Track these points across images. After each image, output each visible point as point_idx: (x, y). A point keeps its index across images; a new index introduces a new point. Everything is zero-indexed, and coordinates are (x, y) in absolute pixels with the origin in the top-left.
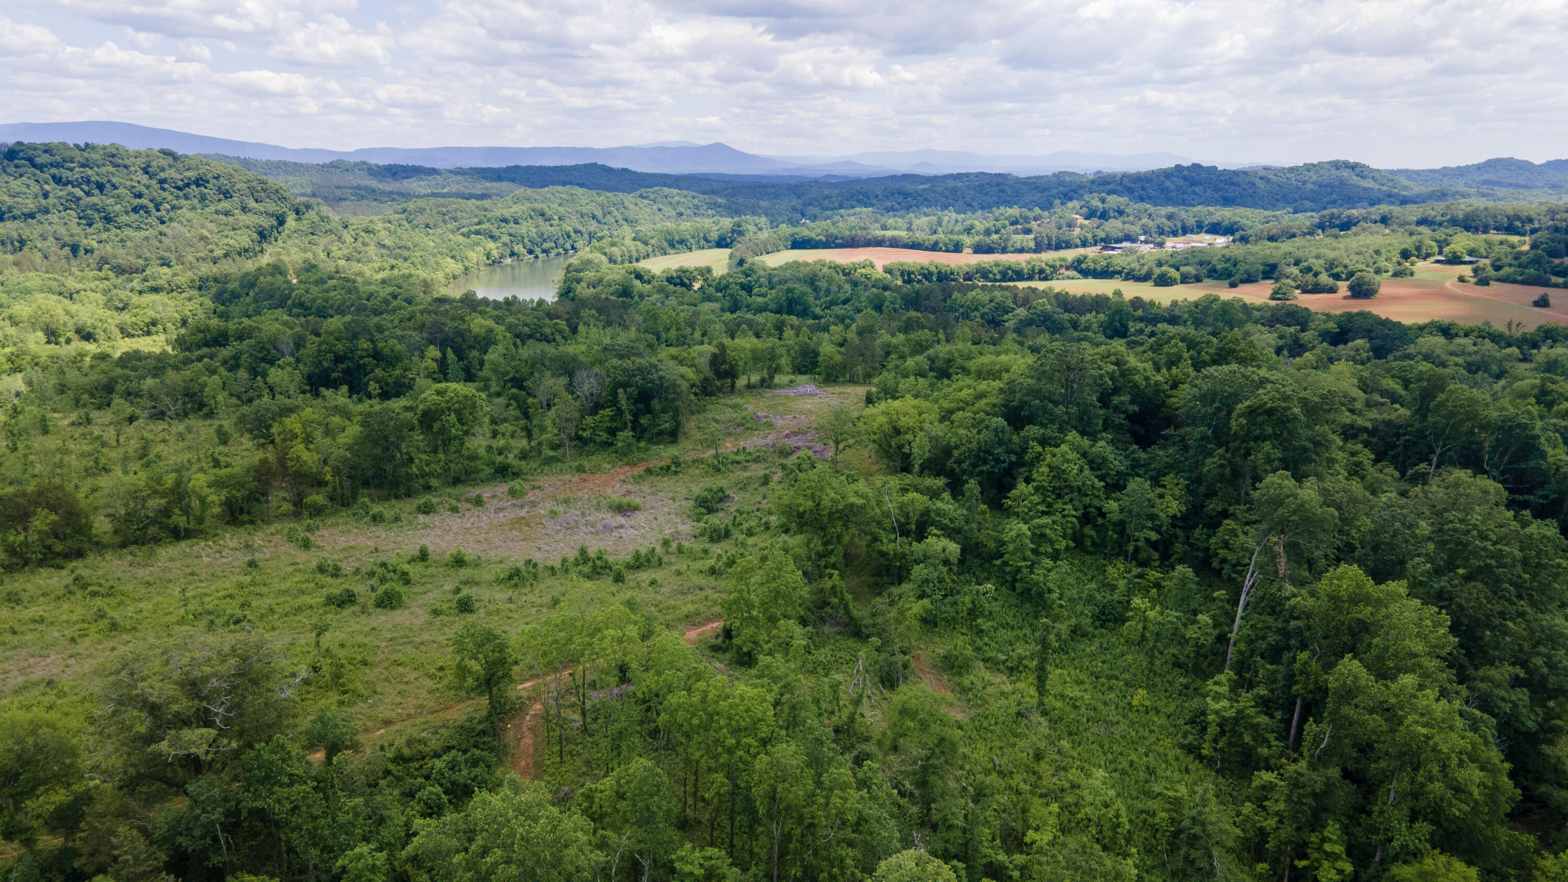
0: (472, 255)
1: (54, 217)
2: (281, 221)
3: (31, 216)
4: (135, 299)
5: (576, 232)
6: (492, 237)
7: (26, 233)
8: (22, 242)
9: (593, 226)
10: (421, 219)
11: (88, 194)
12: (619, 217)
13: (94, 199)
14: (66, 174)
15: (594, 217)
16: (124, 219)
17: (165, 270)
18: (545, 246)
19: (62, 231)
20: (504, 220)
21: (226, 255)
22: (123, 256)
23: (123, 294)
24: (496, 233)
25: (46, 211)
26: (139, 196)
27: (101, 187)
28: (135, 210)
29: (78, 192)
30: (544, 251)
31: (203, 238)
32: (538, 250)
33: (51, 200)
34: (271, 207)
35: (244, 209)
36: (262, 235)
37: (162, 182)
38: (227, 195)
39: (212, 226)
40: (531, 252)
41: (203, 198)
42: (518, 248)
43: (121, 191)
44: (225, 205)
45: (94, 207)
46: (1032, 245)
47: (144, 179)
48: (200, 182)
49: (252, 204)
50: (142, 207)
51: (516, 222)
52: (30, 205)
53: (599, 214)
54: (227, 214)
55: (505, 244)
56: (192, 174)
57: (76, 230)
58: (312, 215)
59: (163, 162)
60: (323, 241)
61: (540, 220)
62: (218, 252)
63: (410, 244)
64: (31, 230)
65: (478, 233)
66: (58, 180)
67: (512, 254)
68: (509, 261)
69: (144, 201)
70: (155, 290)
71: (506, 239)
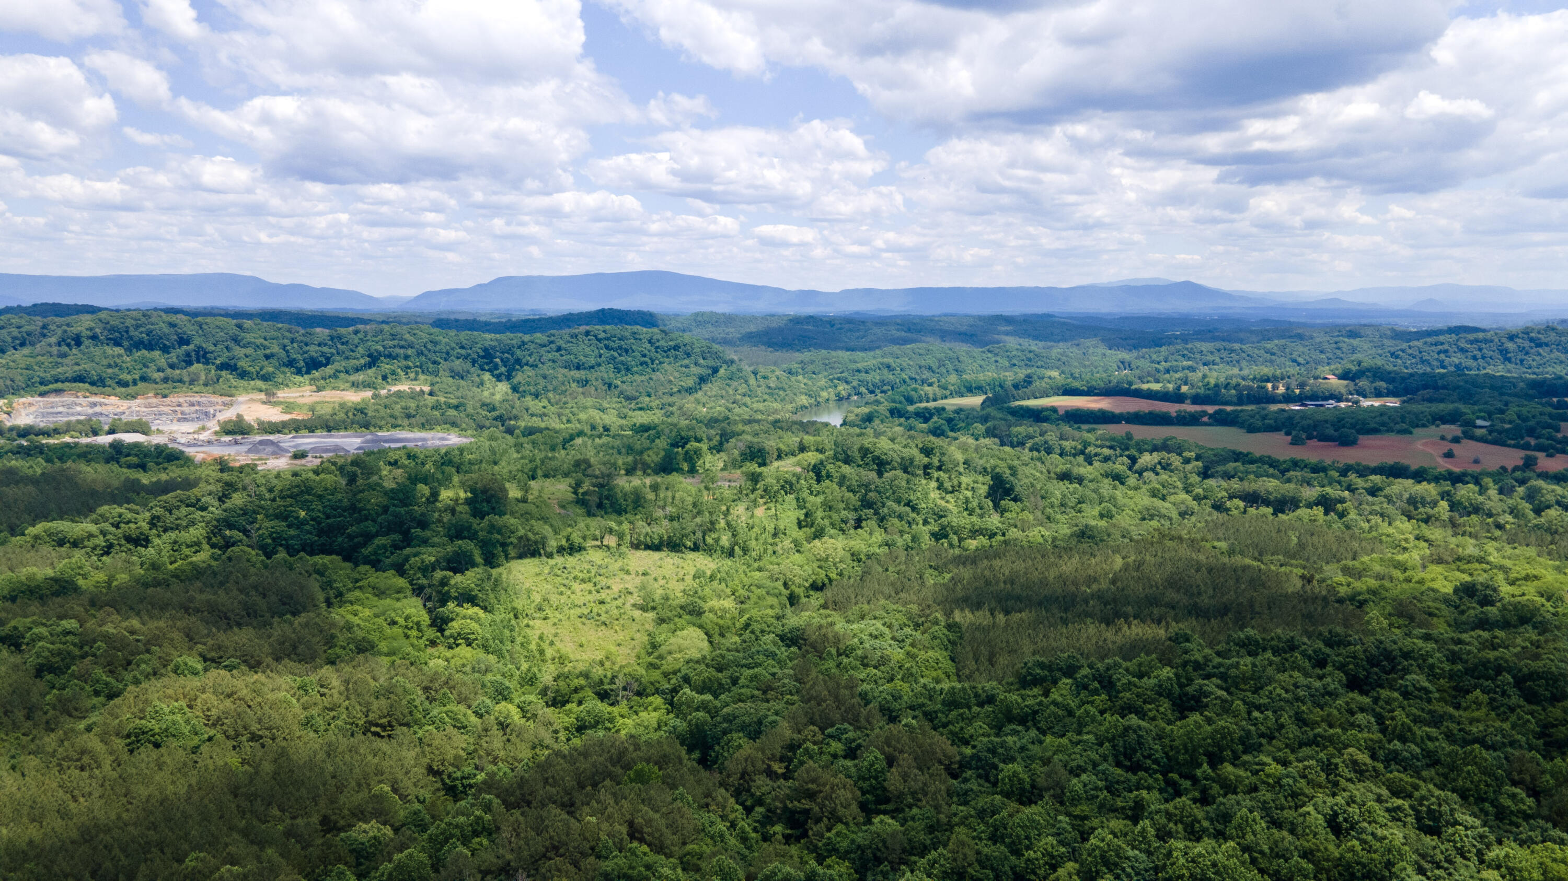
0: (824, 394)
1: (602, 368)
2: (715, 371)
3: (592, 367)
4: (630, 413)
5: (911, 379)
6: (847, 382)
7: (589, 377)
8: (587, 381)
9: (926, 374)
10: (811, 368)
11: (620, 355)
12: (950, 367)
13: (622, 358)
14: (612, 344)
15: (930, 368)
16: (635, 369)
17: (647, 399)
18: (885, 388)
19: (606, 376)
20: (859, 371)
21: (679, 391)
22: (629, 390)
23: (625, 410)
24: (850, 379)
25: (599, 365)
26: (644, 356)
27: (627, 351)
28: (641, 364)
29: (616, 354)
30: (882, 392)
31: (670, 381)
32: (877, 391)
33: (603, 359)
34: (711, 363)
35: (696, 364)
36: (703, 380)
37: (657, 348)
38: (689, 355)
39: (677, 374)
40: (872, 392)
41: (676, 357)
42: (863, 390)
43: (636, 354)
44: (686, 362)
45: (622, 363)
46: (1235, 399)
47: (648, 346)
48: (676, 348)
49: (701, 361)
50: (646, 363)
51: (867, 372)
52: (592, 361)
53: (934, 367)
54: (687, 366)
55: (854, 388)
56: (671, 343)
57: (612, 375)
58: (734, 368)
59: (659, 337)
60: (734, 384)
61: (886, 371)
62: (675, 390)
63: (786, 387)
64: (592, 375)
65: (839, 379)
66: (607, 347)
67: (858, 394)
68: (855, 398)
69: (647, 359)
70: (641, 409)
71: (855, 383)
